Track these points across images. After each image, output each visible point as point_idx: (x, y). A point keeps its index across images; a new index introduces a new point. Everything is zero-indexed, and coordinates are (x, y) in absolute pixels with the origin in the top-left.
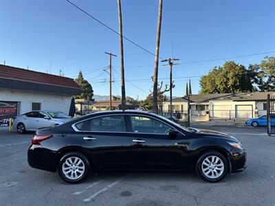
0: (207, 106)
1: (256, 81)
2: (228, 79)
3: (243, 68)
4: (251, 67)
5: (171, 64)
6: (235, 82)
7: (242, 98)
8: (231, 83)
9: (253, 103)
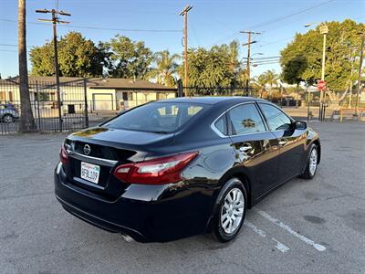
0: (53, 94)
1: (106, 64)
2: (76, 57)
3: (92, 44)
4: (101, 44)
5: (55, 20)
6: (85, 63)
7: (98, 84)
8: (80, 62)
9: (113, 91)
